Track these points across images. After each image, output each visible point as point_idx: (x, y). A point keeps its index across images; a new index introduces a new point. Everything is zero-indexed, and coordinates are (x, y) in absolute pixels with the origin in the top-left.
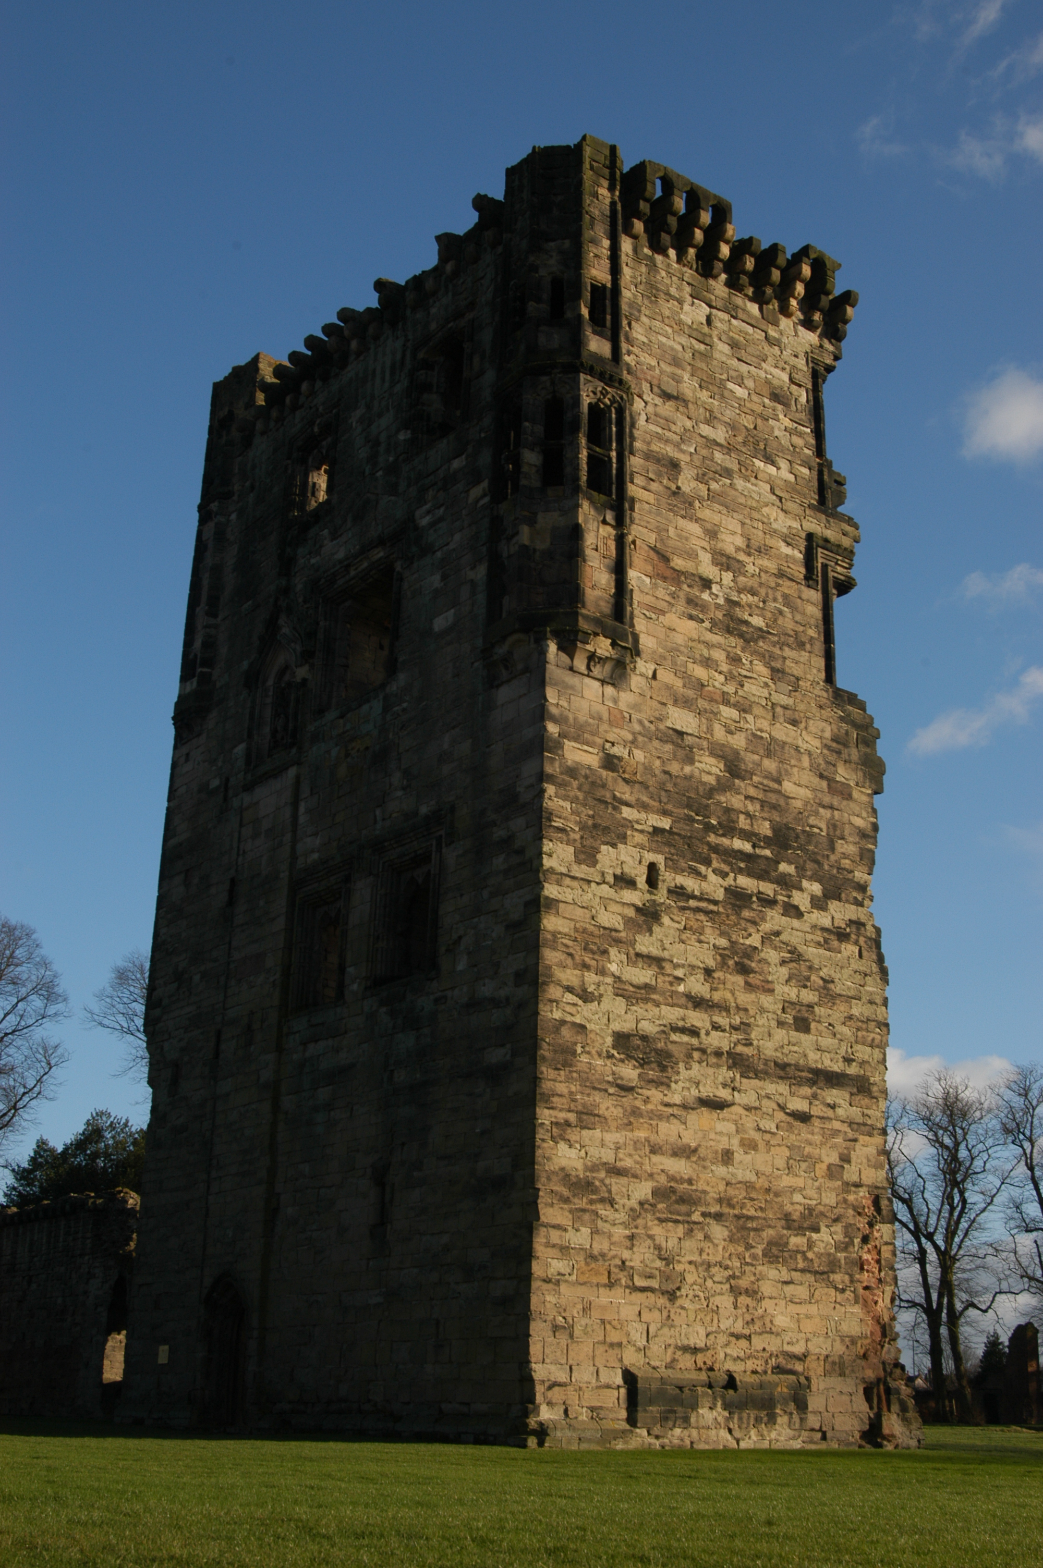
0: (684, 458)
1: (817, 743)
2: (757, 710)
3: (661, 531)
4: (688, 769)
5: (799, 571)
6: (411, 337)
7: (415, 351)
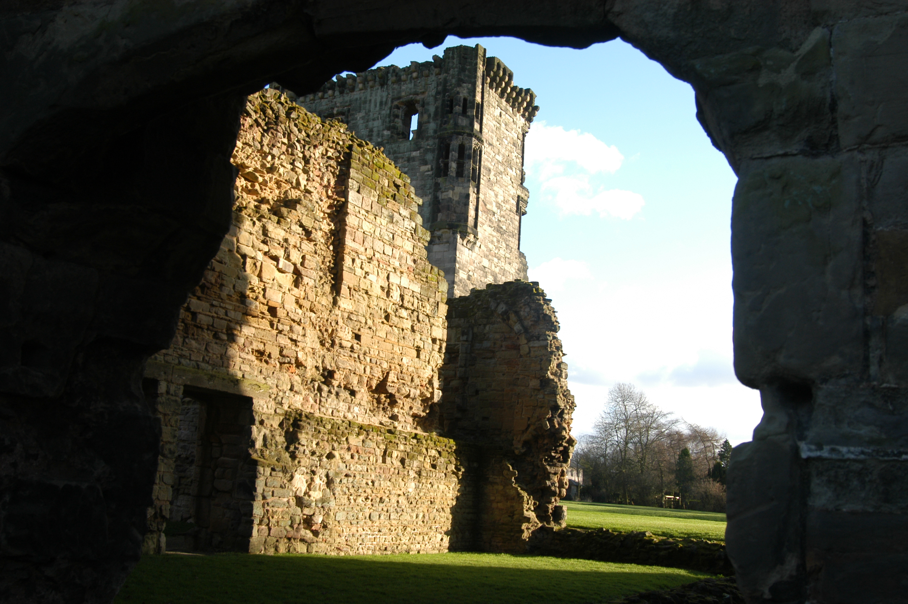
0: (492, 167)
1: (514, 271)
2: (502, 259)
3: (485, 194)
4: (486, 280)
5: (514, 209)
6: (391, 93)
7: (393, 100)
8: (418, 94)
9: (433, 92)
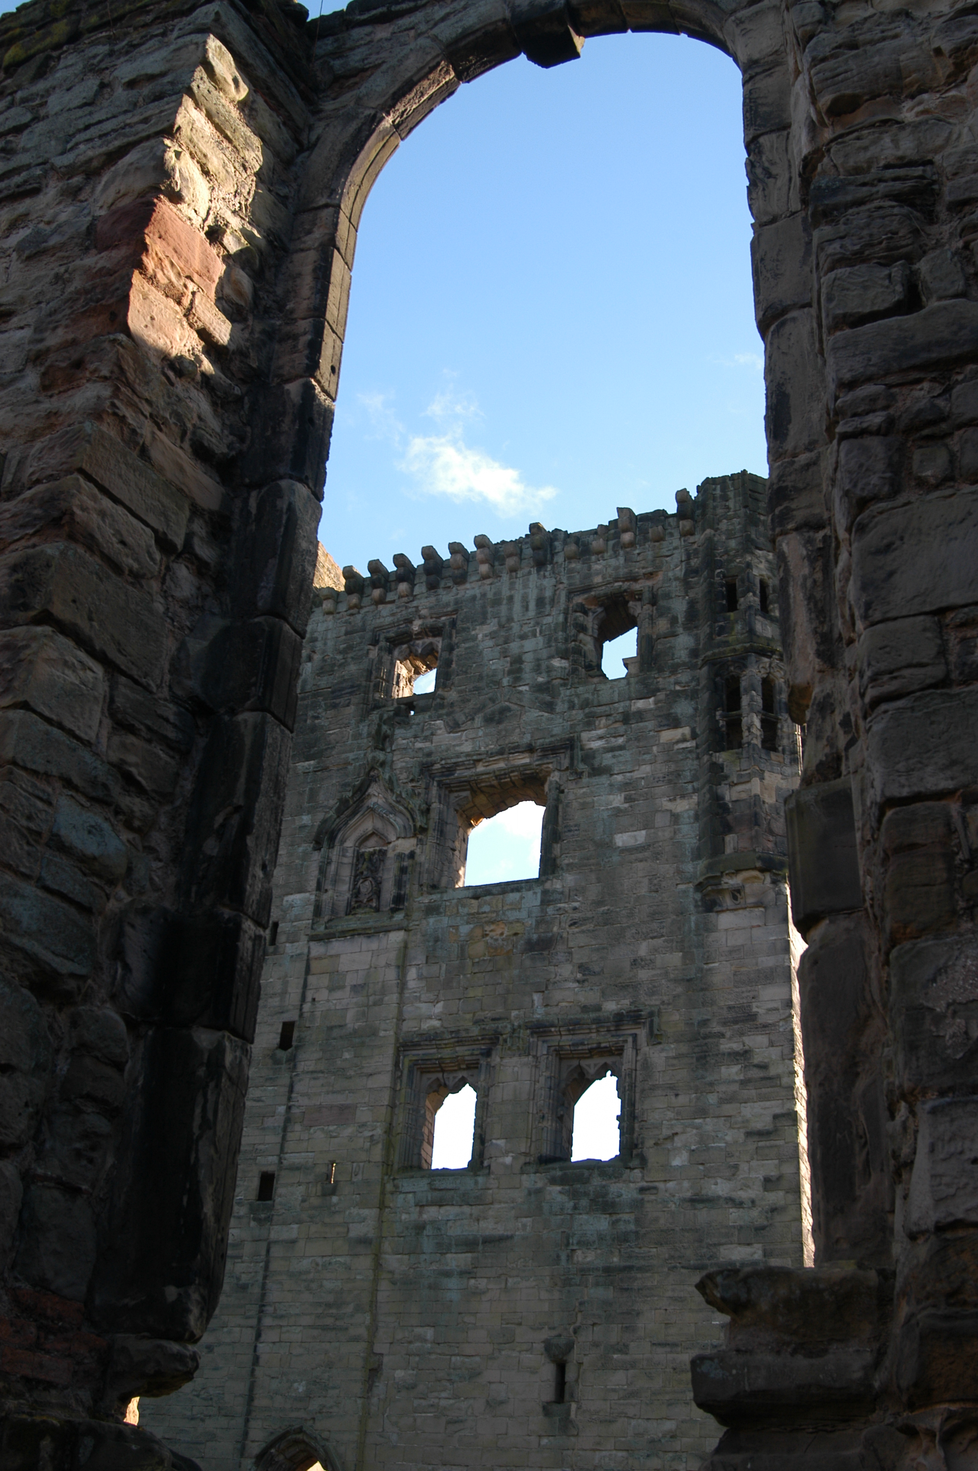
6: (565, 581)
7: (571, 593)
8: (635, 579)
9: (680, 572)
